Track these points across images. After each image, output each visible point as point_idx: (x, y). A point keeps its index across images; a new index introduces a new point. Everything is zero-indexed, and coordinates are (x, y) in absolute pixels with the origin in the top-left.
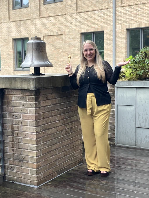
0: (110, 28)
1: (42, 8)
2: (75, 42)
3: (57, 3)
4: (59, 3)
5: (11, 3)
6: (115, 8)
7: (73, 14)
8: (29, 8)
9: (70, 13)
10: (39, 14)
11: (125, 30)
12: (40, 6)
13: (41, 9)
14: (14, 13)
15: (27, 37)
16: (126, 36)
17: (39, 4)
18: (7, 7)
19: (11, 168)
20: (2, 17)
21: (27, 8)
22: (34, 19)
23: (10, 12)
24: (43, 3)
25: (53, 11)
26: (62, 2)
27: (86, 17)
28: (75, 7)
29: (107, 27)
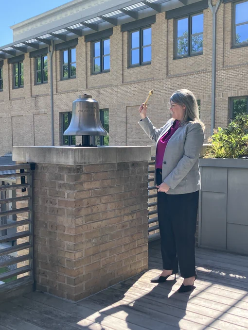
0: (209, 96)
1: (126, 73)
2: (164, 114)
3: (144, 67)
4: (146, 66)
5: (90, 68)
6: (215, 71)
7: (163, 79)
8: (111, 73)
9: (159, 78)
10: (121, 80)
11: (227, 99)
12: (123, 70)
13: (124, 74)
14: (92, 79)
15: (107, 108)
16: (228, 106)
17: (123, 68)
18: (84, 72)
19: (44, 273)
20: (79, 85)
21: (107, 73)
22: (116, 86)
23: (88, 78)
24: (127, 66)
25: (139, 76)
26: (150, 65)
27: (179, 83)
28: (166, 71)
29: (204, 95)
